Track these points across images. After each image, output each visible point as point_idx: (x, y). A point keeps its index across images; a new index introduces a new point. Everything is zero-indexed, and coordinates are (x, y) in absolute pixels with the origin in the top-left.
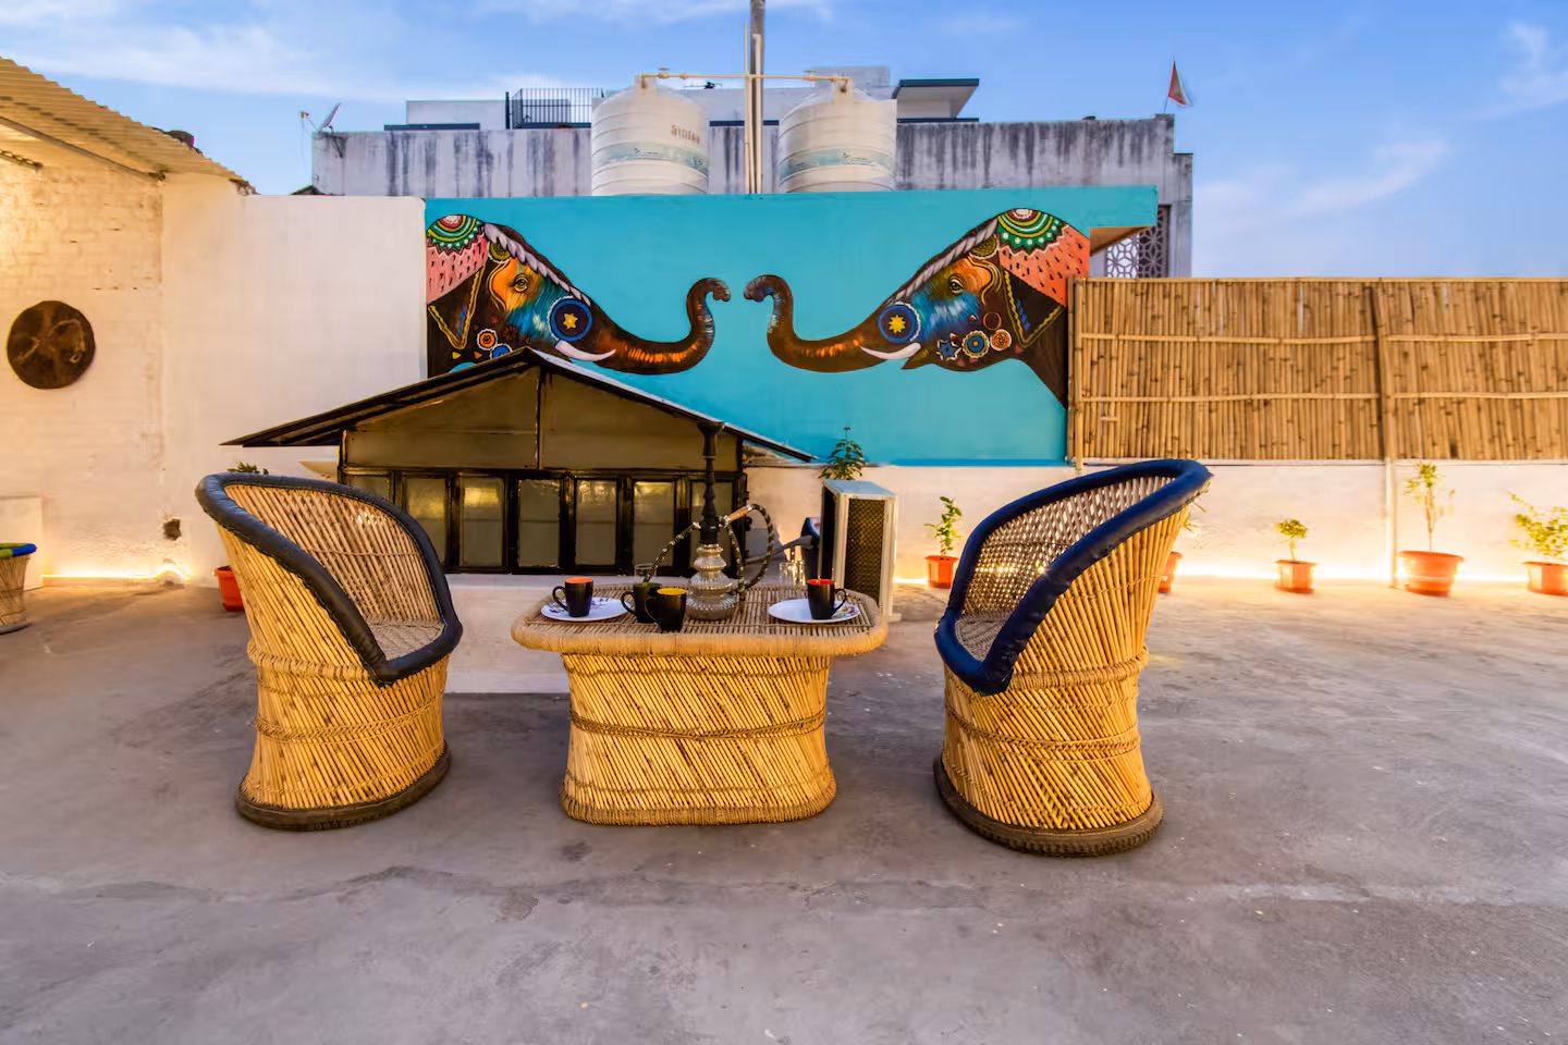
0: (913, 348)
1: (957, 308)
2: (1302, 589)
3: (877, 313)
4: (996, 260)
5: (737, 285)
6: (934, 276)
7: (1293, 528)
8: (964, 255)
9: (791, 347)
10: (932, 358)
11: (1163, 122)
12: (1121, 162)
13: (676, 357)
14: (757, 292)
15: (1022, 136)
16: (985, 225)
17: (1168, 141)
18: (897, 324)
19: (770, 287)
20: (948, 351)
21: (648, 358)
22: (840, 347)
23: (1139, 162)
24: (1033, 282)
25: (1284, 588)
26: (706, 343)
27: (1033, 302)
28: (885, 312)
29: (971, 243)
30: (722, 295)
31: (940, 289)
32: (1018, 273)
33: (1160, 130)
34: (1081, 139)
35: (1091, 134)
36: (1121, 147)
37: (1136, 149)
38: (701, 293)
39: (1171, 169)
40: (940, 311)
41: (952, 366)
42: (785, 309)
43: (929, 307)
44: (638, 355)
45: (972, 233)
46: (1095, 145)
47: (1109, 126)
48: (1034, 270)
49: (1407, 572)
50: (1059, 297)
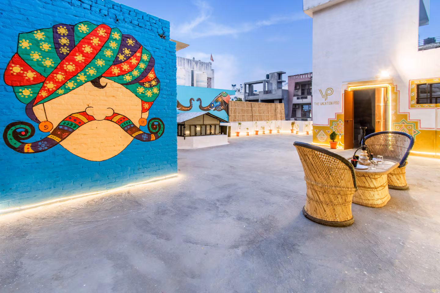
0: (214, 108)
1: (218, 103)
2: (248, 135)
3: (210, 104)
4: (222, 98)
5: (195, 99)
6: (216, 99)
7: (247, 129)
8: (219, 97)
9: (202, 108)
10: (216, 110)
11: (210, 64)
12: (204, 69)
13: (188, 109)
14: (198, 100)
15: (190, 61)
16: (221, 93)
17: (211, 67)
18: (212, 105)
19: (199, 100)
20: (218, 109)
21: (185, 109)
22: (207, 108)
23: (207, 70)
24: (225, 101)
25: (247, 135)
26: (192, 107)
27: (225, 103)
28: (211, 104)
29: (219, 96)
30: (194, 100)
31: (217, 101)
32: (224, 99)
33: (210, 65)
34: (199, 64)
35: (200, 63)
36: (204, 67)
37: (206, 67)
38: (191, 100)
39: (211, 72)
40: (217, 104)
41: (218, 111)
42: (201, 103)
43: (216, 103)
44: (184, 108)
45: (220, 94)
46: (201, 65)
47: (203, 63)
48: (225, 99)
49: (255, 133)
50: (227, 103)
